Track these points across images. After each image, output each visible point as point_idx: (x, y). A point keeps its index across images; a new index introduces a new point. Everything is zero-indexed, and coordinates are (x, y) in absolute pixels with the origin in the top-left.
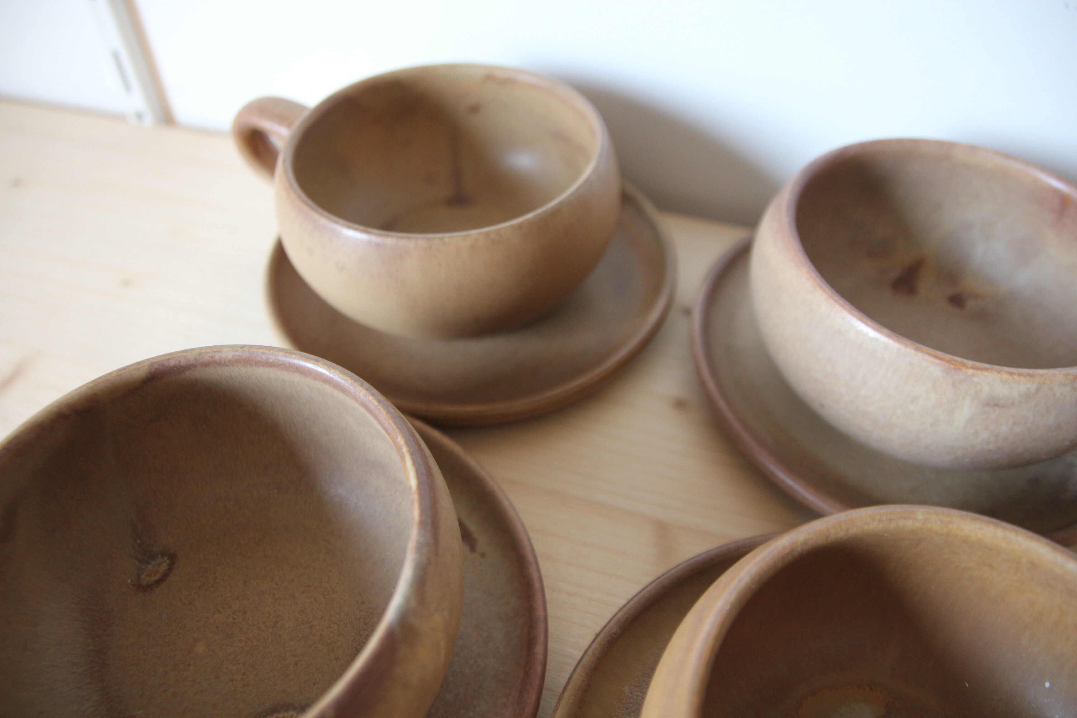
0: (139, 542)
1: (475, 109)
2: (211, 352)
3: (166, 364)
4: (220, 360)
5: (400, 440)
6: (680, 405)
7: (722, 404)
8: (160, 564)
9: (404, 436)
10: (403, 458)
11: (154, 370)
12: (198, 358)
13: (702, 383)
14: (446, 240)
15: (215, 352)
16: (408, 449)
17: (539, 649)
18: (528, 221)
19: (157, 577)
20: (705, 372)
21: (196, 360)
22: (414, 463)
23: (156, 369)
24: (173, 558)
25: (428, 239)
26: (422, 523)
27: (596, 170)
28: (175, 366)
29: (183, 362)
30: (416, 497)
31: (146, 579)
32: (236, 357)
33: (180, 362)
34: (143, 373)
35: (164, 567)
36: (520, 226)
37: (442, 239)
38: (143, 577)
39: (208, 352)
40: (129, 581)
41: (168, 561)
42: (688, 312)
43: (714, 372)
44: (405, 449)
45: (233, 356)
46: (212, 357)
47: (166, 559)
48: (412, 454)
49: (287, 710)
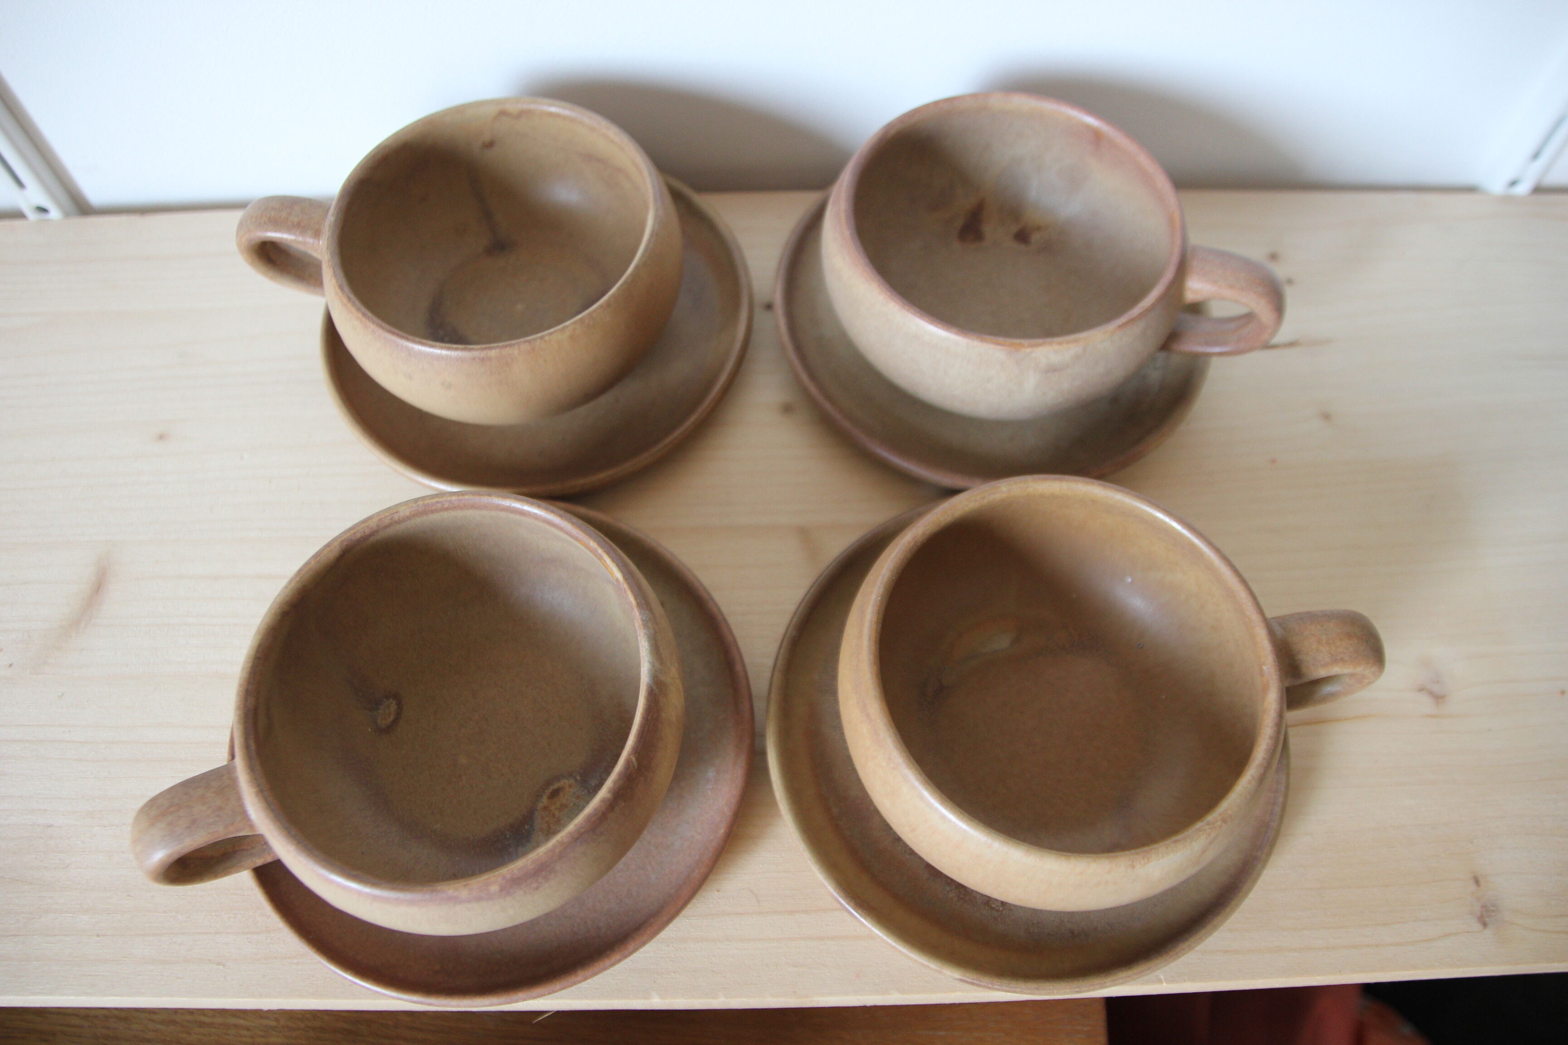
0: (360, 694)
1: (490, 145)
2: (389, 515)
3: (354, 539)
4: (399, 519)
5: (593, 544)
6: (787, 409)
7: (828, 406)
8: (389, 706)
9: (594, 540)
10: (600, 558)
11: (344, 546)
12: (379, 523)
13: (805, 391)
14: (547, 338)
15: (393, 514)
16: (603, 550)
17: (738, 667)
18: (613, 295)
19: (392, 718)
20: (805, 377)
21: (378, 526)
22: (613, 560)
23: (346, 546)
24: (397, 697)
25: (528, 341)
26: (639, 605)
27: (656, 217)
28: (361, 537)
29: (367, 532)
30: (626, 586)
31: (383, 722)
32: (413, 513)
33: (365, 532)
34: (335, 551)
35: (393, 707)
36: (608, 304)
37: (542, 338)
38: (379, 722)
39: (387, 516)
40: (370, 730)
41: (394, 702)
42: (769, 307)
43: (813, 377)
44: (600, 551)
45: (410, 513)
46: (392, 519)
47: (391, 700)
48: (608, 553)
49: (559, 780)
